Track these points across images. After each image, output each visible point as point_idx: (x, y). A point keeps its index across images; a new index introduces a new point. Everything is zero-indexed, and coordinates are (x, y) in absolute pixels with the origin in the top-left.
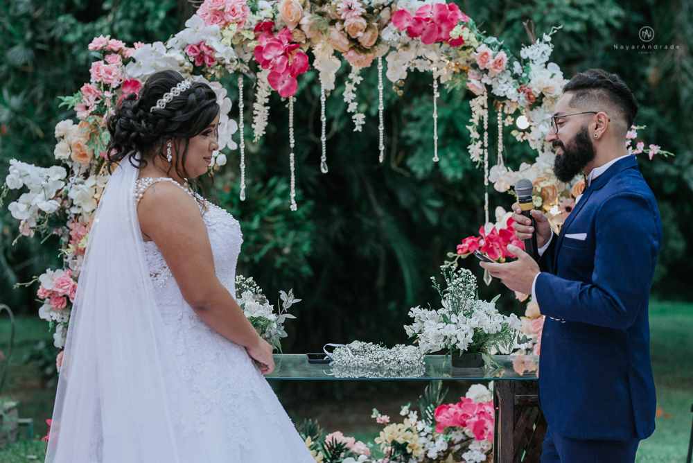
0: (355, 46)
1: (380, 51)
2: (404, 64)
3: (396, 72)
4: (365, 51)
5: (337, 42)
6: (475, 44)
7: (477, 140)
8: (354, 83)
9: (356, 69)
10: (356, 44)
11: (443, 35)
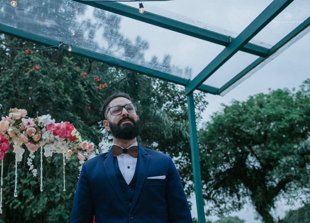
0: (31, 140)
1: (42, 144)
2: (51, 151)
3: (48, 154)
4: (35, 143)
5: (23, 138)
6: (81, 141)
8: (31, 158)
9: (32, 152)
10: (31, 139)
11: (68, 135)
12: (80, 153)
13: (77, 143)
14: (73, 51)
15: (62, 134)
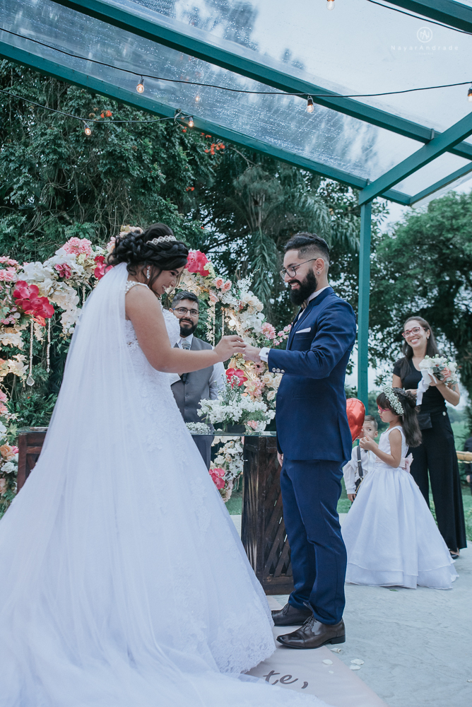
6: (214, 276)
11: (199, 269)
12: (213, 292)
13: (210, 278)
14: (195, 126)
15: (193, 267)
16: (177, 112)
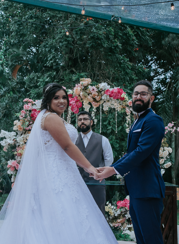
0: (94, 100)
1: (102, 102)
2: (108, 106)
3: (106, 109)
4: (97, 102)
5: (90, 99)
6: (128, 100)
7: (128, 127)
8: (94, 111)
9: (95, 107)
10: (95, 100)
11: (119, 97)
12: (127, 108)
13: (125, 101)
15: (115, 96)
16: (113, 16)
